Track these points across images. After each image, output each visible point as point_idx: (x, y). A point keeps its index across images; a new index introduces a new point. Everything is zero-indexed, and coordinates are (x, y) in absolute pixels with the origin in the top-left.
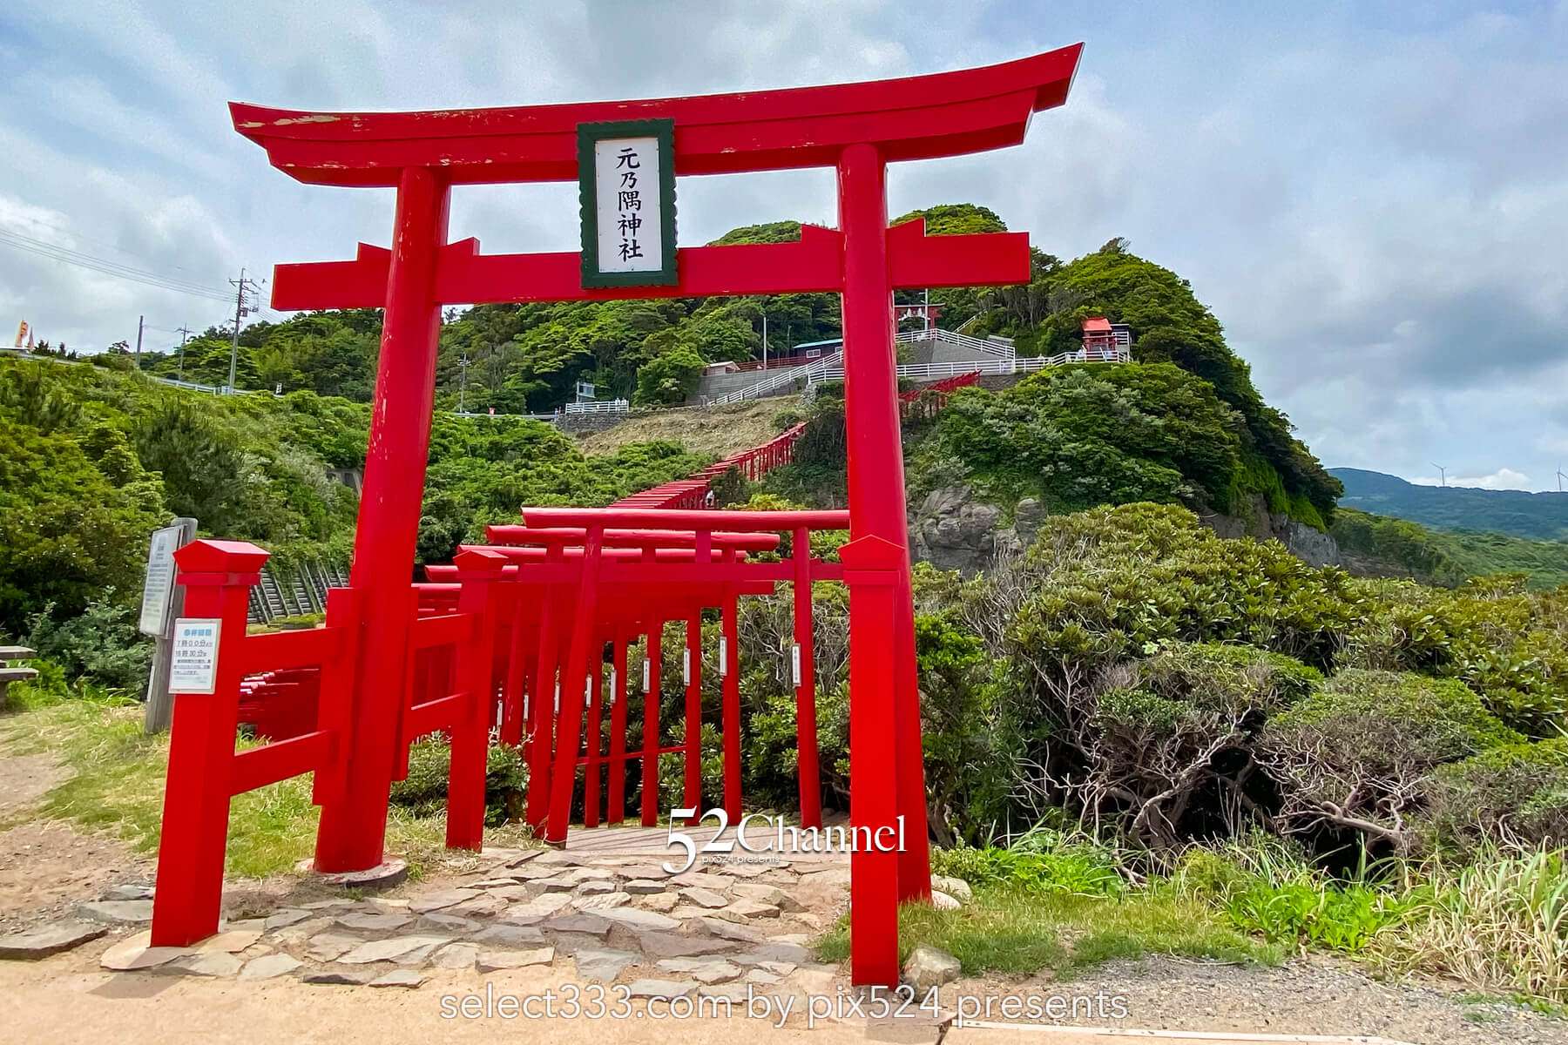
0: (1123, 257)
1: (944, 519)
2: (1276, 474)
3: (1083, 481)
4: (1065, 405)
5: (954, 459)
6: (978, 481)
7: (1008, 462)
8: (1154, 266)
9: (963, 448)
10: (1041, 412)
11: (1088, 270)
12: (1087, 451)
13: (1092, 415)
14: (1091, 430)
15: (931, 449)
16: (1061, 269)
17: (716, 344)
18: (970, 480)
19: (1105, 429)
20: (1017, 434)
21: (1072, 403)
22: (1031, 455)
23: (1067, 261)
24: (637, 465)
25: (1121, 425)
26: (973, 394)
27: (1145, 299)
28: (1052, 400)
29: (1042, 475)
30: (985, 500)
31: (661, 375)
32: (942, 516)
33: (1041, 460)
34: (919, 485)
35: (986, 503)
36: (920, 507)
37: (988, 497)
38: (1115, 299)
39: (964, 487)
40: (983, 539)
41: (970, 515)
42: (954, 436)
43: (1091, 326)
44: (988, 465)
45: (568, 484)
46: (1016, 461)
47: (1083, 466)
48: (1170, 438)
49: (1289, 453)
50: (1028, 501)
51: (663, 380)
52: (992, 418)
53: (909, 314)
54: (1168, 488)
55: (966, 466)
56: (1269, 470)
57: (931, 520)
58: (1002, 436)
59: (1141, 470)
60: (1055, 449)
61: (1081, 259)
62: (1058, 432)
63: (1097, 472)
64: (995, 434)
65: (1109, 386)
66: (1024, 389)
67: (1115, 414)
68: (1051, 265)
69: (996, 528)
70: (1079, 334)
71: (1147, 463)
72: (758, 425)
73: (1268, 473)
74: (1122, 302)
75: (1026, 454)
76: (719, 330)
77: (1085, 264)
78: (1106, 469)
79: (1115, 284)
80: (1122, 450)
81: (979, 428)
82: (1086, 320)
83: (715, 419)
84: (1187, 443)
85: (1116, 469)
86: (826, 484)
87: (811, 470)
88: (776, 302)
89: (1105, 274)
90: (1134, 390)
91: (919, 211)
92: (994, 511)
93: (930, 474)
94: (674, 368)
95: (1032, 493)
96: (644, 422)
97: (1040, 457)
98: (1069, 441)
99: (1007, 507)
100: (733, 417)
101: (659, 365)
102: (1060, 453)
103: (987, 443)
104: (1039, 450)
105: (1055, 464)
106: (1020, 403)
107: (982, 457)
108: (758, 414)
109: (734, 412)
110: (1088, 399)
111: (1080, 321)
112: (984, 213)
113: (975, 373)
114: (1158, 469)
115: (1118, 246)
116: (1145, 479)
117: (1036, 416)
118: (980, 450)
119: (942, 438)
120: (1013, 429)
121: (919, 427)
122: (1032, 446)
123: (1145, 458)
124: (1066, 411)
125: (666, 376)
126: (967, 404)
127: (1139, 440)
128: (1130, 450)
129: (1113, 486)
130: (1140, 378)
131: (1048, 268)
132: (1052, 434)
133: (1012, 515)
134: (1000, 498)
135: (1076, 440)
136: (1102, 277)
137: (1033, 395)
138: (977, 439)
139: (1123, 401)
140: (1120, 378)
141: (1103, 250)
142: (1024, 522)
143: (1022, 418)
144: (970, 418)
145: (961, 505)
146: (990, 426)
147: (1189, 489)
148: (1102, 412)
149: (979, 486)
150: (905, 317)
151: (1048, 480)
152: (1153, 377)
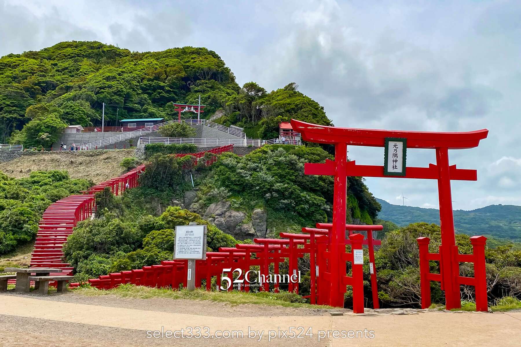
0: (295, 93)
1: (217, 218)
2: (356, 200)
3: (283, 201)
4: (275, 165)
5: (223, 188)
6: (234, 200)
7: (249, 191)
8: (309, 99)
9: (225, 182)
10: (264, 167)
11: (280, 97)
12: (286, 187)
13: (287, 170)
14: (287, 178)
15: (210, 183)
16: (266, 95)
17: (69, 114)
18: (230, 199)
19: (293, 177)
20: (253, 177)
21: (278, 164)
22: (260, 188)
23: (269, 91)
24: (46, 184)
25: (300, 176)
26: (230, 156)
27: (306, 115)
28: (269, 162)
29: (265, 198)
30: (237, 209)
31: (39, 130)
32: (216, 217)
33: (265, 191)
34: (205, 201)
35: (238, 211)
36: (205, 212)
37: (239, 208)
38: (293, 114)
39: (227, 203)
40: (237, 228)
41: (230, 216)
42: (222, 177)
43: (284, 126)
44: (239, 192)
45: (18, 194)
46: (253, 191)
47: (284, 195)
48: (321, 183)
49: (362, 191)
50: (258, 210)
51: (40, 133)
52: (241, 169)
53: (187, 109)
54: (320, 206)
55: (228, 192)
56: (354, 198)
57: (211, 219)
58: (246, 178)
59: (309, 198)
60: (271, 186)
61: (275, 91)
62: (272, 177)
63: (289, 198)
64: (242, 177)
65: (295, 157)
66: (255, 155)
67: (297, 170)
68: (261, 92)
69: (243, 223)
70: (277, 130)
71: (311, 194)
72: (109, 164)
73: (353, 200)
74: (296, 115)
75: (258, 188)
76: (71, 106)
77: (278, 94)
78: (294, 196)
79: (293, 106)
80: (301, 188)
81: (235, 174)
82: (281, 123)
83: (80, 159)
84: (328, 186)
85: (298, 196)
86: (156, 199)
87: (148, 191)
88: (103, 92)
89: (288, 101)
90: (306, 159)
91: (178, 48)
92: (242, 215)
93: (210, 195)
94: (48, 127)
95: (260, 207)
96: (33, 158)
97: (265, 189)
98: (277, 182)
99: (248, 213)
100: (92, 158)
101: (38, 125)
102: (273, 188)
103: (239, 181)
104: (264, 186)
105: (271, 193)
106: (254, 162)
107: (236, 188)
108: (107, 158)
109: (92, 156)
110: (285, 163)
111: (278, 123)
112: (213, 54)
113: (231, 145)
114: (316, 197)
115: (293, 87)
116: (311, 202)
117: (261, 169)
118: (235, 184)
119: (216, 177)
120: (251, 175)
121: (203, 171)
122: (260, 184)
123: (310, 191)
124: (275, 168)
125: (42, 131)
126: (228, 161)
127: (308, 183)
128: (304, 188)
129: (297, 205)
130: (308, 154)
131: (260, 94)
132: (270, 178)
133: (250, 217)
134: (245, 209)
135: (280, 182)
136: (287, 102)
137: (260, 159)
138: (234, 179)
139: (301, 165)
140: (299, 153)
141: (286, 88)
142: (256, 221)
143: (255, 170)
144: (230, 168)
145: (226, 211)
146: (240, 173)
147: (328, 207)
148: (291, 169)
149: (235, 202)
150: (185, 110)
151: (267, 201)
152: (314, 154)
